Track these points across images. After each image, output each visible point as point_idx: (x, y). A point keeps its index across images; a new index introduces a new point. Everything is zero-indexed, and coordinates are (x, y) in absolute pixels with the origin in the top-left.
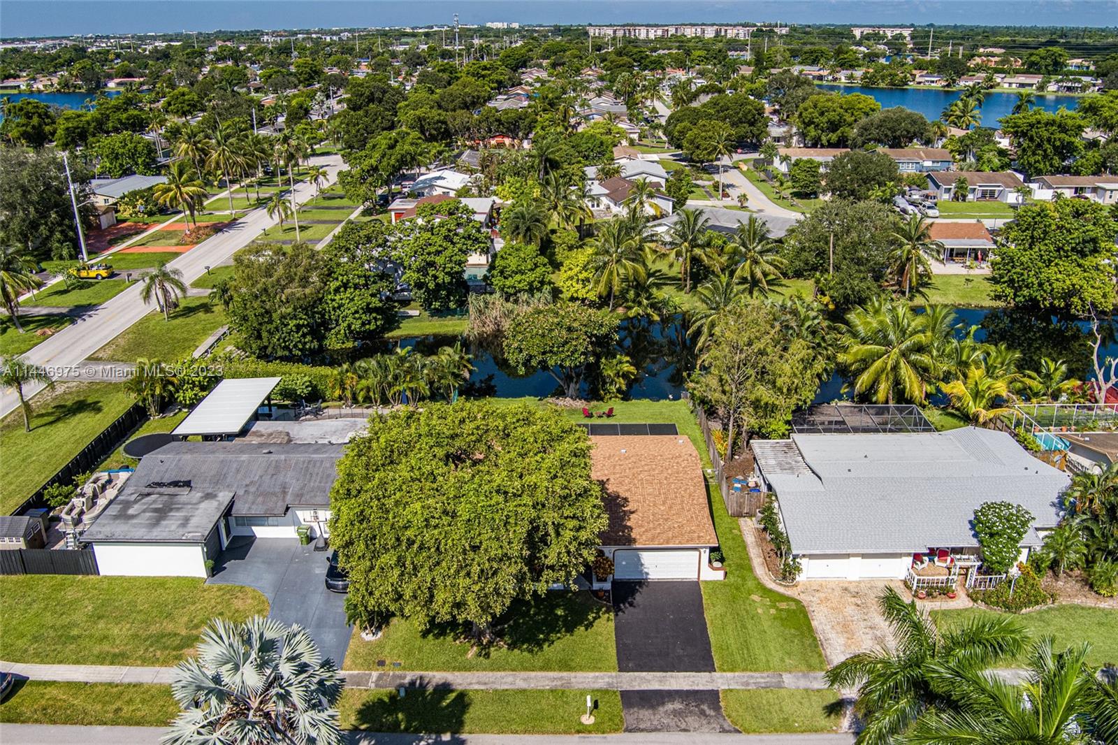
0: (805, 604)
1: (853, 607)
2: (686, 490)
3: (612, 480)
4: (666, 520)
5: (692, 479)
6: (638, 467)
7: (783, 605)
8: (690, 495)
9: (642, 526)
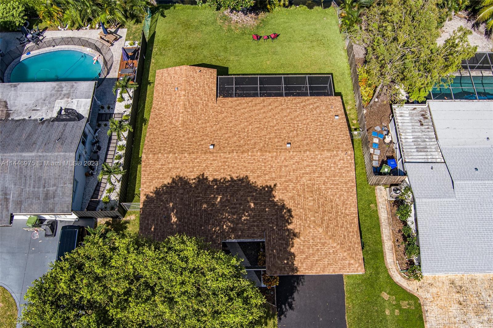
0: (421, 301)
1: (457, 305)
2: (340, 196)
3: (278, 185)
4: (323, 244)
5: (346, 183)
6: (301, 169)
7: (404, 304)
8: (344, 203)
9: (303, 252)
